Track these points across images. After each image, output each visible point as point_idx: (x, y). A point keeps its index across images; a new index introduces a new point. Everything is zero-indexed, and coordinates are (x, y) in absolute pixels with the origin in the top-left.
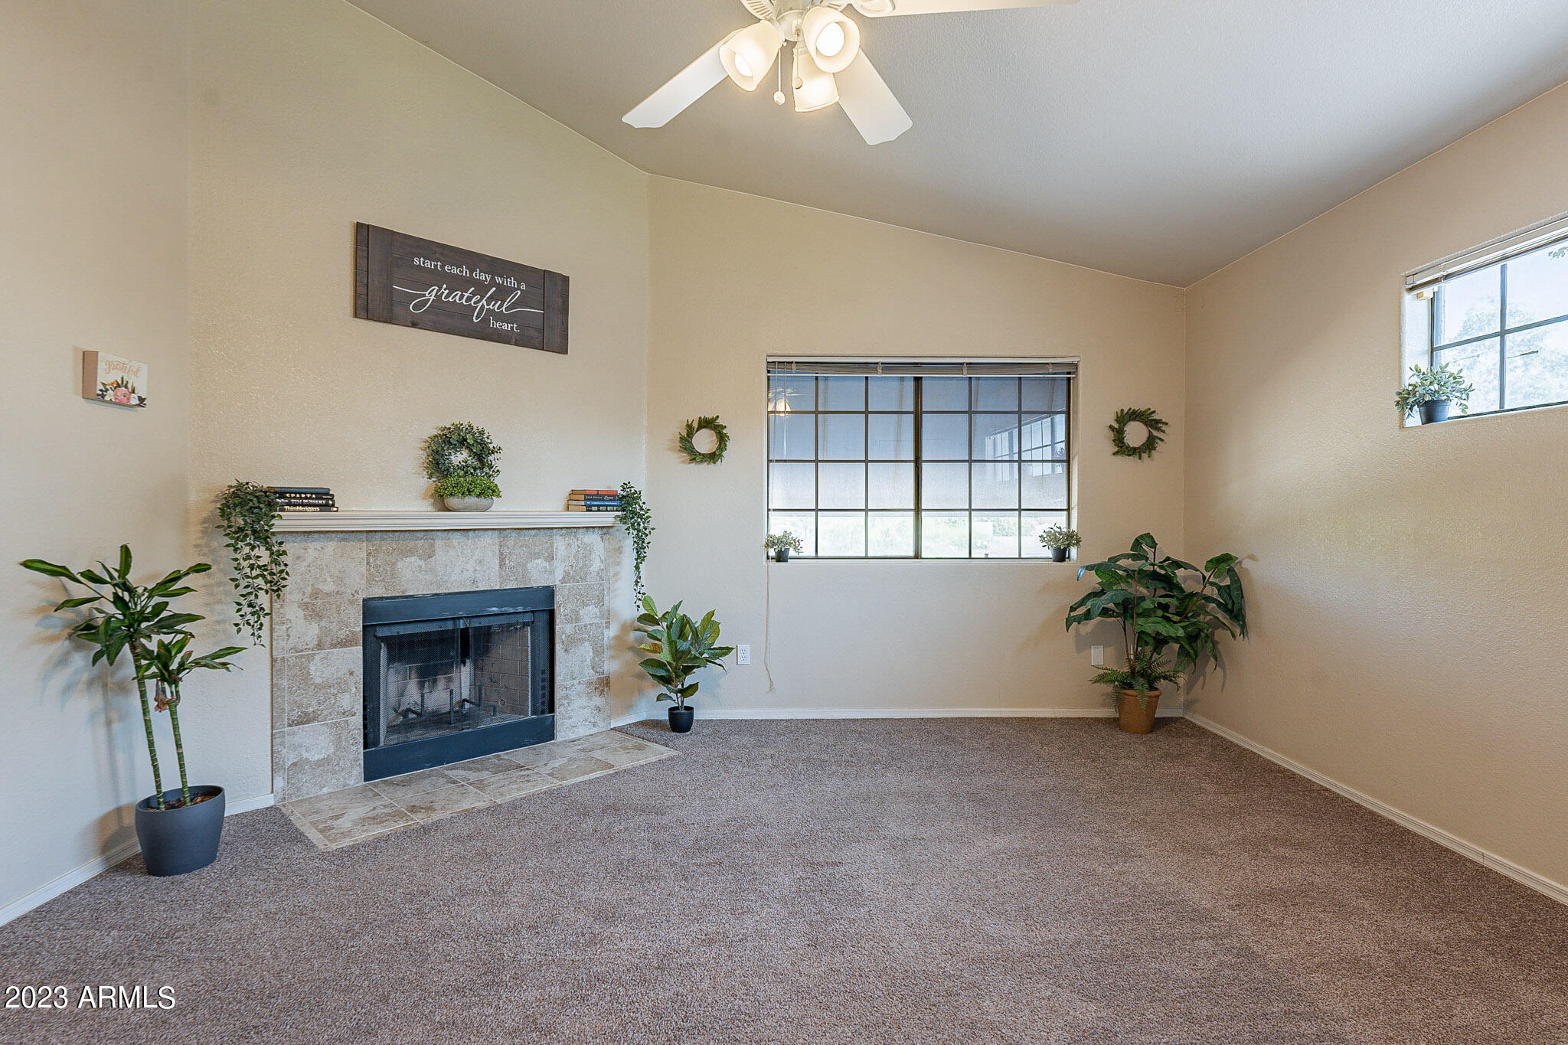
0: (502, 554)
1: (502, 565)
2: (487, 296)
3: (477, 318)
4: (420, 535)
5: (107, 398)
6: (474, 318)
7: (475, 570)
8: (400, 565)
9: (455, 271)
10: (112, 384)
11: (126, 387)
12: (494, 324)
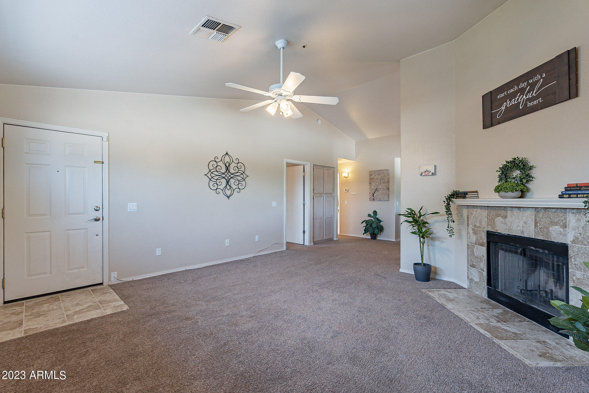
0: (536, 220)
1: (536, 226)
2: (525, 93)
3: (522, 106)
4: (502, 208)
5: (423, 175)
6: (520, 107)
7: (523, 226)
8: (496, 219)
9: (512, 90)
10: (424, 172)
11: (428, 171)
12: (529, 104)
